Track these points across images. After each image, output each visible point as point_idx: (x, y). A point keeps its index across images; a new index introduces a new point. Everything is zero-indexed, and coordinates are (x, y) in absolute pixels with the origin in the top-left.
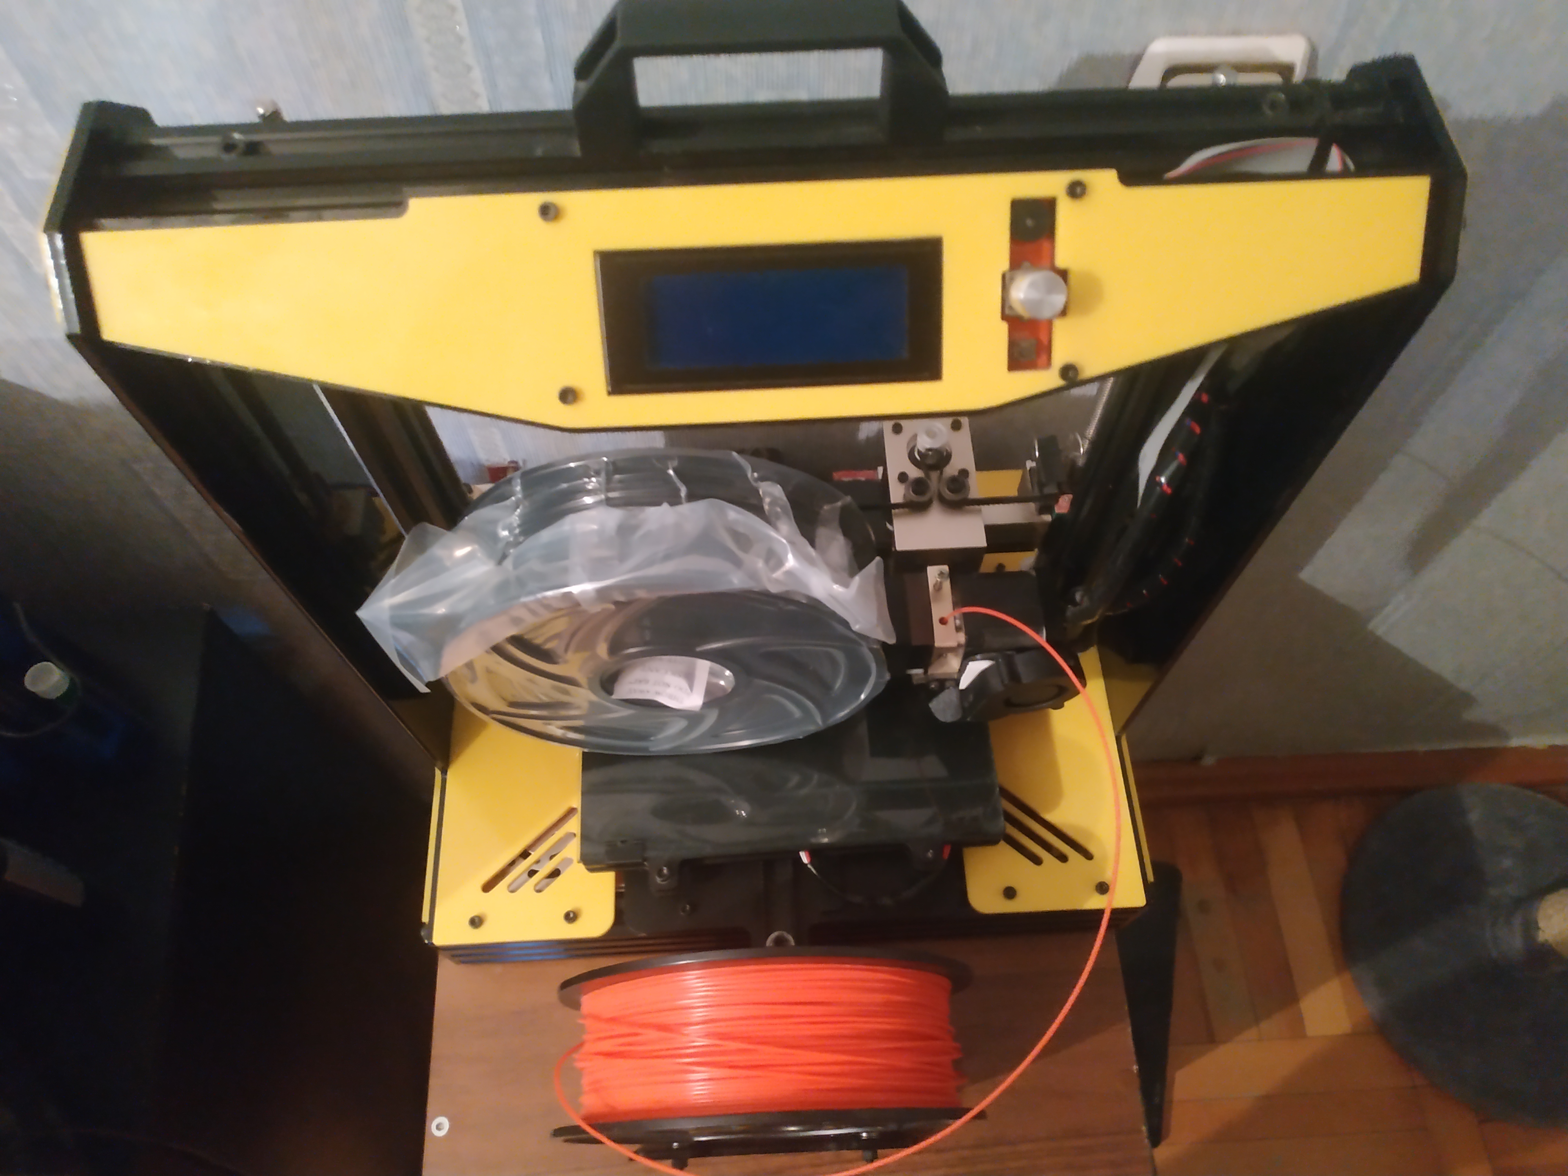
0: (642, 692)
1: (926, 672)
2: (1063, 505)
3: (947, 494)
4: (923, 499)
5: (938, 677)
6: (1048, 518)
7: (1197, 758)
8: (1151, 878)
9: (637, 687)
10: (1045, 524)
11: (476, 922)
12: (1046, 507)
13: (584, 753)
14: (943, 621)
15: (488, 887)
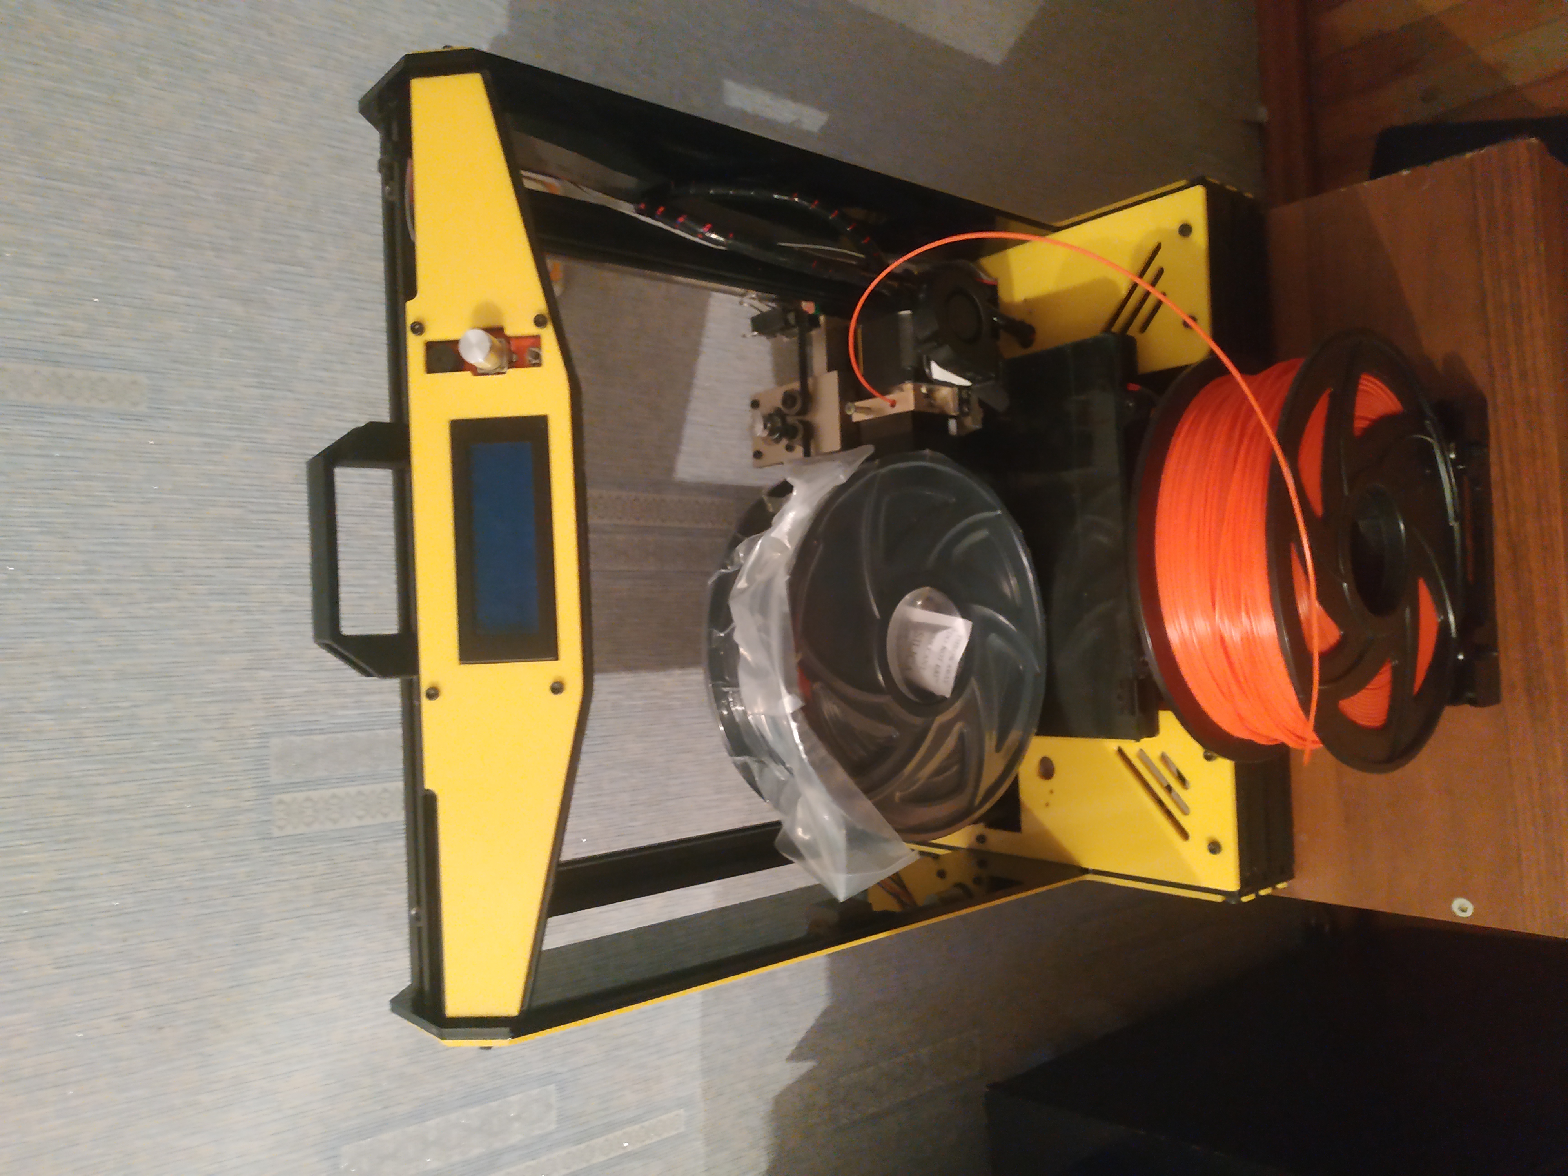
0: (948, 671)
1: (953, 417)
2: (808, 307)
3: (798, 407)
4: (800, 427)
5: (957, 406)
6: (822, 318)
7: (1260, 128)
8: (1183, 183)
9: (942, 675)
10: (827, 322)
11: (1215, 847)
12: (813, 322)
13: (1039, 734)
14: (893, 404)
15: (1185, 835)
